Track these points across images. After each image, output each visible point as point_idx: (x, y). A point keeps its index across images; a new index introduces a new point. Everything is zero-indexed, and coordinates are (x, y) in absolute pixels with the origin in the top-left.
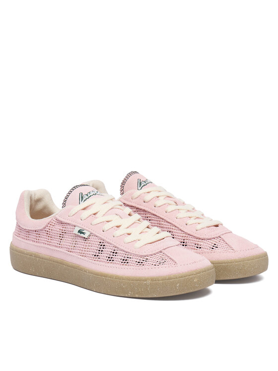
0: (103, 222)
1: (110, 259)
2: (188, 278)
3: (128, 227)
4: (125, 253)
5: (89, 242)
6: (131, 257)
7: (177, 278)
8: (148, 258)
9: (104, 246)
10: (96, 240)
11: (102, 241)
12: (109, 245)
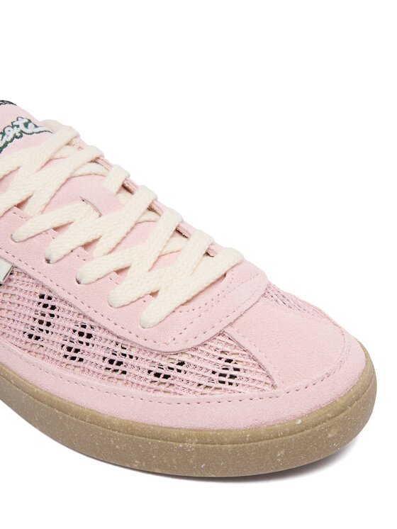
0: (46, 231)
1: (72, 354)
2: (309, 434)
3: (113, 250)
4: (115, 339)
5: (10, 291)
6: (133, 353)
7: (277, 437)
8: (183, 358)
9: (53, 308)
10: (28, 288)
11: (47, 294)
12: (67, 307)
